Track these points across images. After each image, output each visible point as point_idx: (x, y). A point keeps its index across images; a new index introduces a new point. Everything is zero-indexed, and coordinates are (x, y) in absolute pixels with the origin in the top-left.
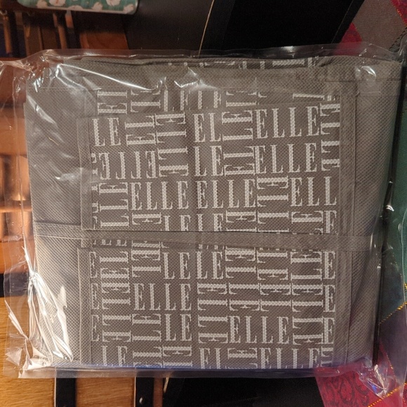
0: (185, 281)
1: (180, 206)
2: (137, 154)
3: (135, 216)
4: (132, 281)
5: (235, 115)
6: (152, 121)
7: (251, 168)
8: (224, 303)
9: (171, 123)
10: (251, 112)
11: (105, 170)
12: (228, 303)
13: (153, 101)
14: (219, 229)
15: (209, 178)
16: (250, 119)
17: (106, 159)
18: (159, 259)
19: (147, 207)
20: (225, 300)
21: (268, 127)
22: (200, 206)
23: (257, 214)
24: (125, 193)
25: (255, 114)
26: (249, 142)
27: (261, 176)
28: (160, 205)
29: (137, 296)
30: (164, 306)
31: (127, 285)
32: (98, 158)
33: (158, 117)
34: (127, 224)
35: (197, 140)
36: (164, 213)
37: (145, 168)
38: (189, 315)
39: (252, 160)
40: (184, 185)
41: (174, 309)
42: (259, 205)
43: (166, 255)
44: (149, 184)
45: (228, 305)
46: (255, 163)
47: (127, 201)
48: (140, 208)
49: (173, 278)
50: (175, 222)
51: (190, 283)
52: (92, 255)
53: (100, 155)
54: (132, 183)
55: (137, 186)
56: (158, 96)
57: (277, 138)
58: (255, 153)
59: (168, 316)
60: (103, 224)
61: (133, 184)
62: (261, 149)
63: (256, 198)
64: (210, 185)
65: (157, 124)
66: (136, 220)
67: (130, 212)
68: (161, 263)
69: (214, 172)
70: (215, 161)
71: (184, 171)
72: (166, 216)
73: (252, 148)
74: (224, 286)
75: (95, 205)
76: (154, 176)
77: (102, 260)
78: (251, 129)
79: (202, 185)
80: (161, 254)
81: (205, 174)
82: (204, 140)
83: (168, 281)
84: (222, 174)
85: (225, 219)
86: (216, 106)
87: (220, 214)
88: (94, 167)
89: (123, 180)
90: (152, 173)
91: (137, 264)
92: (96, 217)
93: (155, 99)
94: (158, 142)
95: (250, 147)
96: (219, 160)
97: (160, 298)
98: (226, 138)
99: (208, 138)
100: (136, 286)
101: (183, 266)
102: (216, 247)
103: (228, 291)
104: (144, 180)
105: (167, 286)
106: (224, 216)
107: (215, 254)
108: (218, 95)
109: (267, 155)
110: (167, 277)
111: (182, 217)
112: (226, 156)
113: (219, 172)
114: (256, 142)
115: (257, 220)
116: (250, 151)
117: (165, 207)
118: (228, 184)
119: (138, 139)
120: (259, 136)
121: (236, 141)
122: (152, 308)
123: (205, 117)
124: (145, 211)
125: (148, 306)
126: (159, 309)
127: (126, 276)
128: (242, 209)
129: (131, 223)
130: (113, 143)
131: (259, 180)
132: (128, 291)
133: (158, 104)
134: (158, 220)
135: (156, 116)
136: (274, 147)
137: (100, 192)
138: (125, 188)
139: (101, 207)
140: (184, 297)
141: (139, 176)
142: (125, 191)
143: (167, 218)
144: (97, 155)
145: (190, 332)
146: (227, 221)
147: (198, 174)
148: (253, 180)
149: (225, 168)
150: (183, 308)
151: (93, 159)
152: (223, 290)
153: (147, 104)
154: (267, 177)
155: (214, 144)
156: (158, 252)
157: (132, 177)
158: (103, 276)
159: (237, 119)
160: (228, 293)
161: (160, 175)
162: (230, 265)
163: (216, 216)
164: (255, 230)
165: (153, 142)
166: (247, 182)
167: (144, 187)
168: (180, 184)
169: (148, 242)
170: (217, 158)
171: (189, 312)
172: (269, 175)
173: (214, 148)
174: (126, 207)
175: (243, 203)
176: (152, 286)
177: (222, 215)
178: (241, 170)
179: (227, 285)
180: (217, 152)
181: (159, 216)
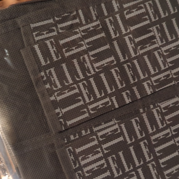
0: (142, 139)
1: (120, 87)
2: (75, 61)
3: (90, 107)
4: (106, 156)
5: (134, 10)
6: (78, 33)
7: (154, 43)
8: (172, 142)
9: (92, 30)
10: (142, 5)
11: (55, 82)
12: (174, 141)
13: (73, 20)
14: (151, 92)
15: (130, 60)
16: (143, 10)
17: (53, 74)
18: (119, 131)
19: (96, 97)
20: (172, 140)
21: (156, 12)
22: (132, 82)
23: (171, 72)
24: (77, 93)
25: (145, 6)
26: (149, 26)
27: (163, 46)
28: (106, 91)
29: (113, 166)
30: (134, 165)
31: (103, 161)
32: (46, 75)
33: (82, 29)
34: (87, 115)
35: (113, 36)
36: (111, 96)
37: (84, 70)
38: (153, 163)
39: (154, 37)
40: (116, 71)
41: (142, 163)
42: (170, 65)
43: (123, 126)
44: (92, 80)
45: (175, 143)
46: (156, 39)
47: (80, 98)
48: (92, 99)
49: (133, 141)
50: (120, 99)
51: (146, 139)
52: (69, 150)
53: (48, 71)
54: (79, 84)
55: (83, 84)
56: (75, 15)
57: (164, 18)
58: (154, 32)
59: (140, 170)
60: (69, 123)
61: (81, 84)
62: (157, 28)
63: (166, 61)
64: (133, 64)
65: (83, 34)
66: (92, 109)
67: (85, 106)
68: (122, 134)
69: (132, 55)
70: (130, 46)
71: (113, 61)
72: (112, 98)
73: (151, 29)
74: (168, 131)
75: (58, 111)
76: (93, 73)
77: (78, 150)
78: (147, 17)
79: (128, 66)
80: (119, 126)
81: (127, 58)
82: (118, 35)
83: (131, 145)
84: (138, 54)
85: (152, 84)
86: (116, 10)
87: (148, 82)
88: (45, 83)
89: (72, 84)
90: (90, 71)
91: (105, 142)
92: (61, 120)
93: (74, 18)
94: (88, 46)
95: (150, 29)
96: (133, 45)
97: (129, 160)
98: (132, 28)
99: (120, 32)
100: (110, 159)
101: (137, 128)
102: (152, 106)
103: (171, 133)
104: (87, 78)
105: (131, 148)
106: (151, 81)
107: (154, 111)
108: (116, 2)
109: (161, 31)
110: (129, 142)
111: (124, 94)
112: (137, 40)
113: (136, 53)
114: (153, 24)
115: (172, 76)
116: (150, 31)
117: (109, 91)
118: (144, 60)
119: (73, 50)
120: (153, 20)
121: (140, 27)
122: (127, 170)
123: (113, 19)
124: (96, 100)
125: (123, 170)
126: (132, 168)
127: (100, 155)
128: (161, 72)
129: (89, 113)
130: (55, 59)
131: (164, 49)
132: (105, 166)
133: (77, 21)
134: (108, 102)
135: (80, 29)
136: (164, 24)
137: (58, 99)
138: (75, 89)
139: (62, 110)
140: (145, 151)
141: (82, 77)
142: (77, 91)
143: (114, 98)
144: (45, 73)
145: (158, 174)
146: (155, 84)
147: (122, 60)
148: (160, 50)
149: (139, 49)
150: (148, 159)
151: (43, 77)
152: (168, 134)
153: (69, 23)
154: (167, 45)
155: (126, 35)
156: (117, 126)
157: (78, 79)
158: (83, 163)
159: (135, 13)
160: (172, 134)
161: (97, 70)
162: (167, 114)
163: (145, 84)
164: (173, 83)
165: (84, 48)
166: (156, 53)
167: (89, 83)
168: (113, 71)
169: (105, 123)
170: (131, 44)
171: (152, 161)
172: (168, 43)
173: (127, 38)
174: (82, 103)
175: (159, 68)
176: (121, 153)
177: (149, 81)
178: (149, 46)
179: (170, 129)
180: (129, 40)
181: (107, 99)
